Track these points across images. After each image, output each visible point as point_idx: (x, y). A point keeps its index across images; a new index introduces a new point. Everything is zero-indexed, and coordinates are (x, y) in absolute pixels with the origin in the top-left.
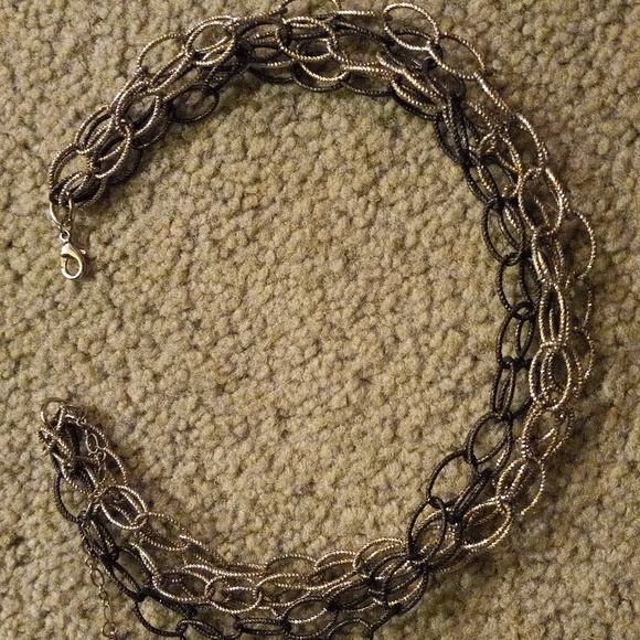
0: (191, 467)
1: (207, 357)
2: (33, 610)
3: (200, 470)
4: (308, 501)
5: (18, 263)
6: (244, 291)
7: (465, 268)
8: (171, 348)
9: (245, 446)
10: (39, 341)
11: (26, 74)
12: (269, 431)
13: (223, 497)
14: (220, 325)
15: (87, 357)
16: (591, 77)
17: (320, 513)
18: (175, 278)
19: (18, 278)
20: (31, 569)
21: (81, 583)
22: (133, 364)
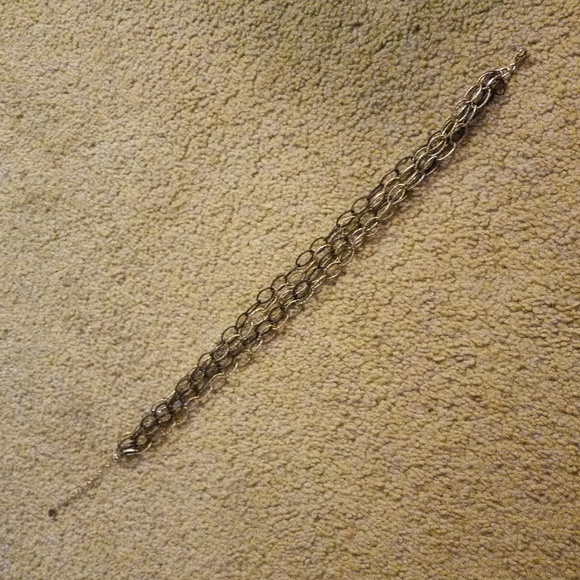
0: (169, 321)
1: (199, 309)
2: (108, 295)
3: (169, 325)
4: (176, 363)
5: (199, 230)
6: (223, 310)
7: (255, 376)
8: (196, 296)
9: (181, 336)
10: (181, 251)
11: (254, 197)
12: (189, 341)
13: (165, 337)
14: (210, 308)
15: (183, 270)
16: (320, 384)
17: (175, 369)
18: (218, 285)
19: (195, 232)
20: (119, 287)
21: (122, 306)
22: (188, 285)
